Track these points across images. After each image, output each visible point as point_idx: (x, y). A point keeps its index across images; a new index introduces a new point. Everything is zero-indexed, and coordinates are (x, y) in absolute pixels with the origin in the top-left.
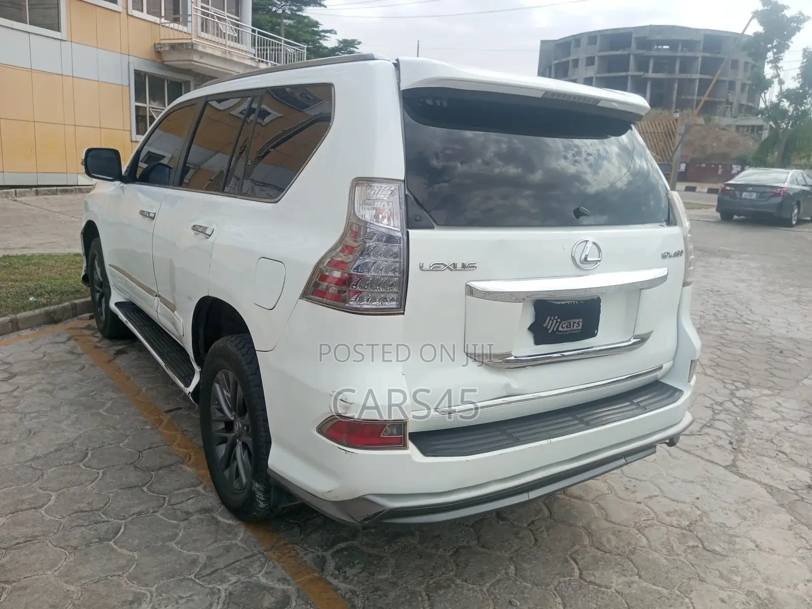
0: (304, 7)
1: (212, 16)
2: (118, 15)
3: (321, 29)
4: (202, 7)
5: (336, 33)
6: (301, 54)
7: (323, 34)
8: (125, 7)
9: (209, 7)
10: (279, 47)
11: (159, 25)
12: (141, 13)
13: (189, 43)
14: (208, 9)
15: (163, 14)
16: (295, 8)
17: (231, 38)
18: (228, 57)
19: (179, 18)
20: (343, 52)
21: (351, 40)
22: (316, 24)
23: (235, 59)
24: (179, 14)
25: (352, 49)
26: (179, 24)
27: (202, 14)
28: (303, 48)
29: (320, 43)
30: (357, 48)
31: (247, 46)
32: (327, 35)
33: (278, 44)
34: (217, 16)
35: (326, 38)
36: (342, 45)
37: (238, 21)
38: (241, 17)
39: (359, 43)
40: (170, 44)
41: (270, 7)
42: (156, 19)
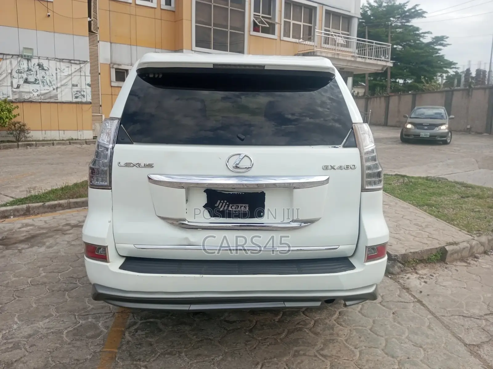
0: (410, 20)
1: (332, 35)
2: (275, 41)
3: (421, 32)
4: (326, 30)
5: (431, 33)
6: (386, 50)
7: (422, 35)
8: (279, 36)
9: (330, 29)
10: (372, 47)
11: (298, 43)
12: (289, 38)
13: (312, 52)
14: (329, 31)
15: (302, 37)
16: (404, 21)
17: (342, 45)
18: (336, 57)
19: (311, 38)
20: (435, 44)
21: (441, 36)
22: (417, 29)
23: (340, 57)
24: (311, 35)
25: (442, 42)
26: (311, 41)
27: (324, 35)
28: (389, 46)
29: (420, 41)
30: (445, 41)
31: (353, 49)
32: (425, 35)
33: (371, 45)
34: (335, 35)
35: (425, 37)
36: (434, 40)
37: (348, 35)
38: (350, 33)
39: (447, 38)
40: (303, 53)
41: (387, 23)
42: (297, 41)
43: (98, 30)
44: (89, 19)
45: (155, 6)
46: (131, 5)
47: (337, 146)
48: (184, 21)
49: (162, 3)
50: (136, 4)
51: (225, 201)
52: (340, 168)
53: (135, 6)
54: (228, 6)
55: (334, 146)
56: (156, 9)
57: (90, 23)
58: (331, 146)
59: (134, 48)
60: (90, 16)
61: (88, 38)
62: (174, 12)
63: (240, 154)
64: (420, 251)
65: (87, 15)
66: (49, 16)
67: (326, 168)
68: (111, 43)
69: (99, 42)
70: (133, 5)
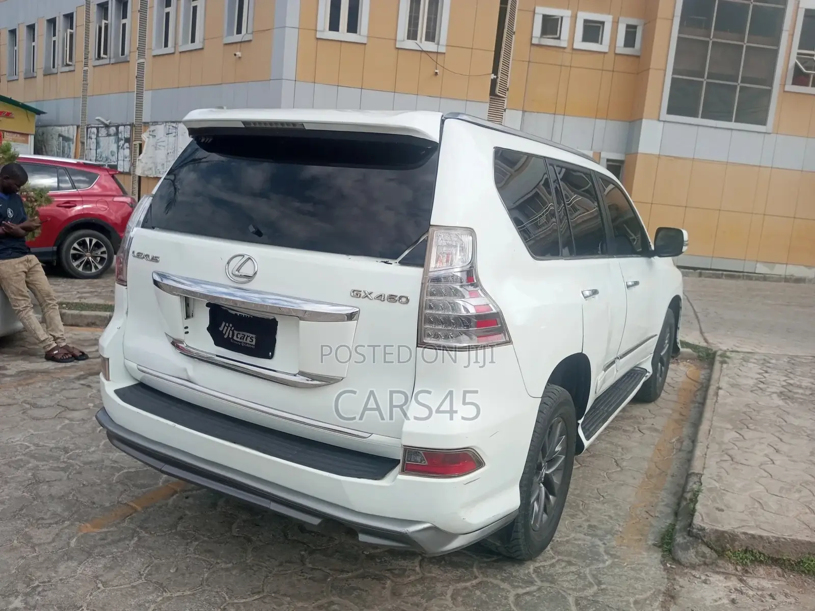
43: (507, 92)
44: (493, 76)
45: (606, 50)
46: (566, 50)
47: (390, 261)
48: (651, 71)
49: (618, 45)
50: (573, 49)
51: (231, 325)
52: (380, 297)
53: (571, 51)
54: (743, 41)
55: (386, 260)
56: (606, 55)
57: (494, 82)
58: (380, 260)
59: (559, 118)
60: (495, 71)
61: (488, 105)
62: (638, 57)
63: (243, 256)
64: (773, 537)
65: (491, 71)
66: (436, 73)
67: (357, 294)
68: (524, 111)
69: (505, 111)
70: (569, 50)
